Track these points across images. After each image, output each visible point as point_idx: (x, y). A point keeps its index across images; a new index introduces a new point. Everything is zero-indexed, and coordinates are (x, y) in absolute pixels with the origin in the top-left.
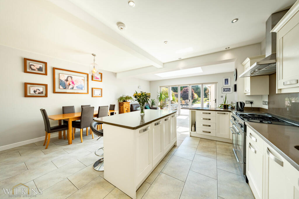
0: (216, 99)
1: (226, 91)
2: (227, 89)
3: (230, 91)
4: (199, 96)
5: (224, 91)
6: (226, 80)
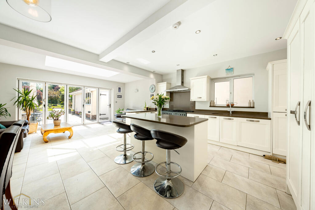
0: (110, 104)
1: (119, 98)
2: (120, 96)
3: (121, 98)
4: (40, 103)
5: (118, 97)
6: (120, 88)
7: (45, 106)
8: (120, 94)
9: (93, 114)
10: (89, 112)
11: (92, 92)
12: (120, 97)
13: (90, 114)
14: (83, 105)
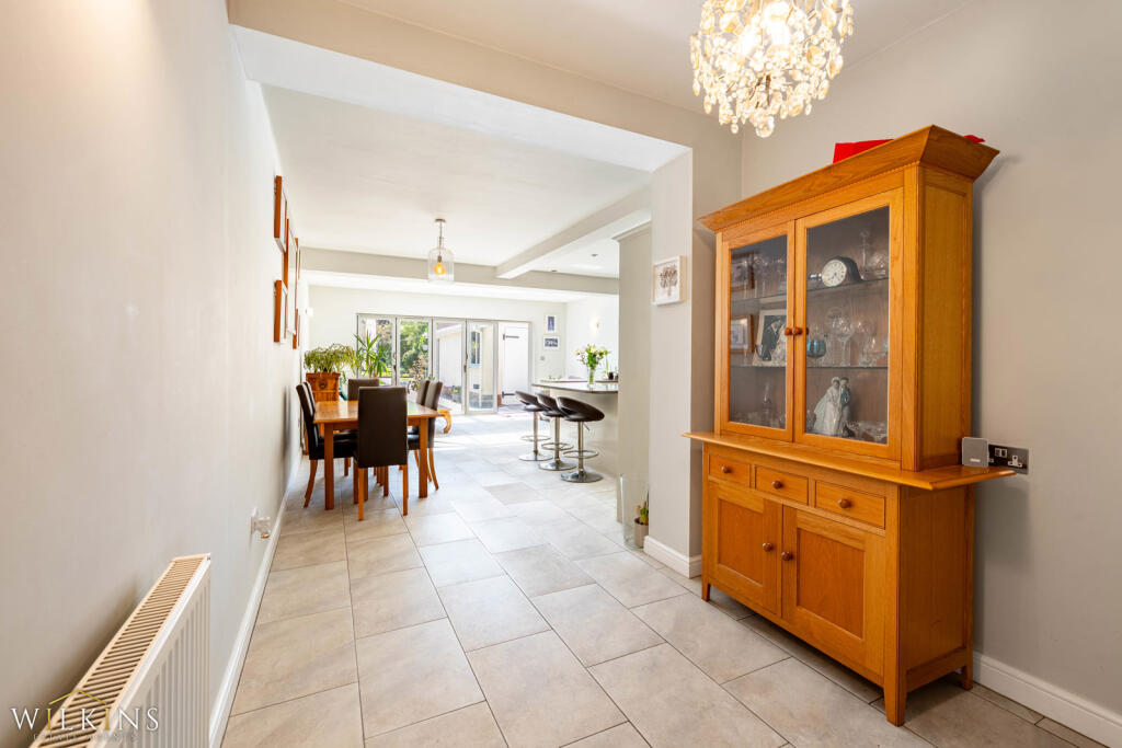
1: (550, 345)
2: (553, 340)
3: (557, 346)
6: (551, 319)
7: (395, 367)
8: (552, 334)
9: (486, 393)
10: (476, 387)
11: (482, 329)
12: (552, 343)
13: (478, 391)
14: (465, 367)
